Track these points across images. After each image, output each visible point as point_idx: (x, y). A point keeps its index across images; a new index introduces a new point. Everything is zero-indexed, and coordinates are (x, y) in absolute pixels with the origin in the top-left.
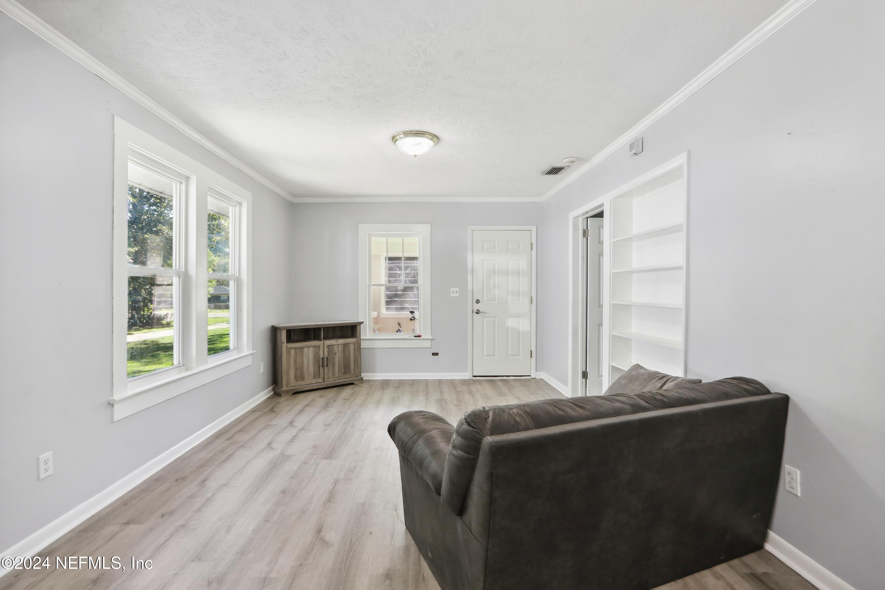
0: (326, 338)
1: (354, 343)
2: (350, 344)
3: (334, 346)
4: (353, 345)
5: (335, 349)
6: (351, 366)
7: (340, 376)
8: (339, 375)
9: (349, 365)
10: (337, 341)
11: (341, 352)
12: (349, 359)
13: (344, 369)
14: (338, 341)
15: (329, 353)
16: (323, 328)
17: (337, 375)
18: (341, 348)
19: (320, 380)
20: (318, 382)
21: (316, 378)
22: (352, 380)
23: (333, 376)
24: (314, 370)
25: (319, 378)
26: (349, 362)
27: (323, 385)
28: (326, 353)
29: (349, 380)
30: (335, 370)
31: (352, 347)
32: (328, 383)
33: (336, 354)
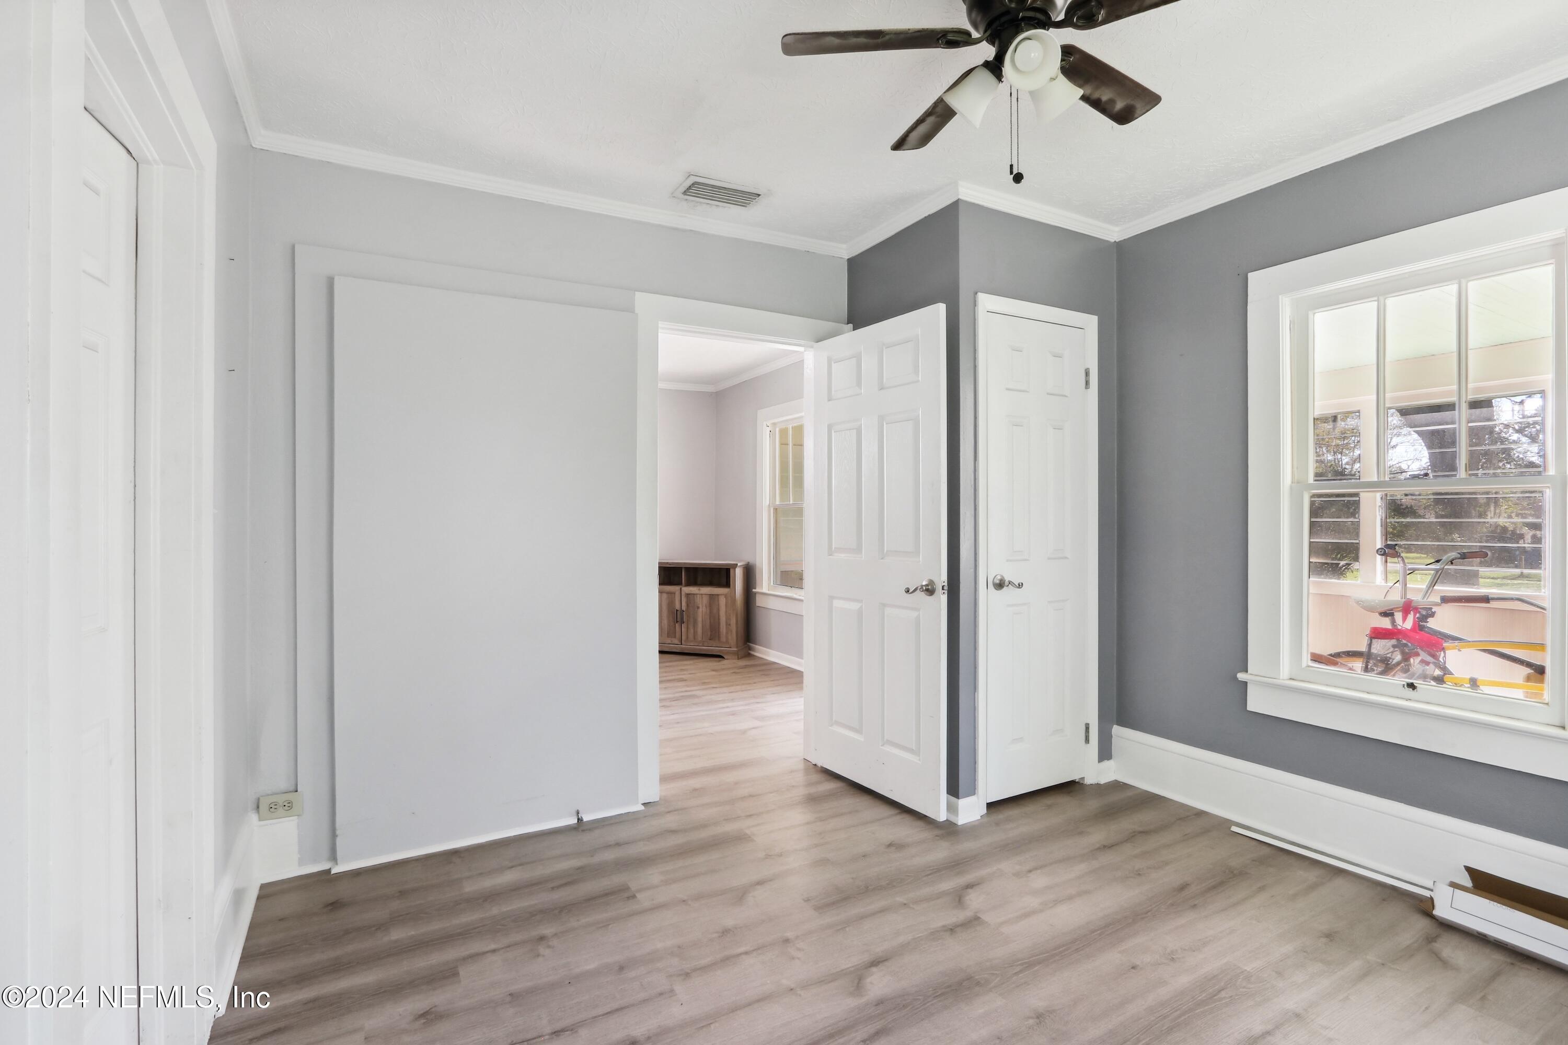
0: (688, 584)
1: (726, 596)
2: (720, 596)
3: (695, 596)
4: (724, 599)
5: (698, 600)
6: (721, 630)
7: (704, 642)
8: (702, 639)
9: (719, 628)
10: (699, 590)
11: (706, 605)
12: (719, 619)
13: (711, 631)
14: (701, 589)
15: (688, 605)
16: (686, 568)
17: (700, 639)
18: (705, 600)
19: (676, 641)
20: (673, 643)
21: (672, 637)
22: (720, 651)
23: (695, 639)
24: (669, 625)
25: (675, 637)
26: (719, 624)
27: (678, 648)
28: (684, 604)
29: (714, 649)
30: (697, 632)
31: (722, 601)
32: (685, 647)
33: (698, 608)
